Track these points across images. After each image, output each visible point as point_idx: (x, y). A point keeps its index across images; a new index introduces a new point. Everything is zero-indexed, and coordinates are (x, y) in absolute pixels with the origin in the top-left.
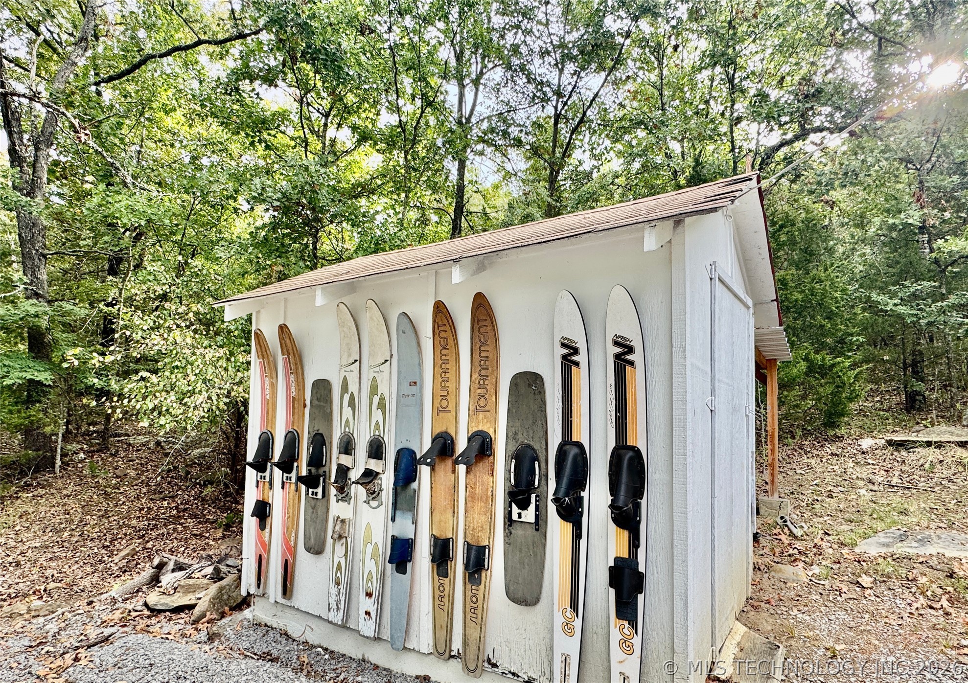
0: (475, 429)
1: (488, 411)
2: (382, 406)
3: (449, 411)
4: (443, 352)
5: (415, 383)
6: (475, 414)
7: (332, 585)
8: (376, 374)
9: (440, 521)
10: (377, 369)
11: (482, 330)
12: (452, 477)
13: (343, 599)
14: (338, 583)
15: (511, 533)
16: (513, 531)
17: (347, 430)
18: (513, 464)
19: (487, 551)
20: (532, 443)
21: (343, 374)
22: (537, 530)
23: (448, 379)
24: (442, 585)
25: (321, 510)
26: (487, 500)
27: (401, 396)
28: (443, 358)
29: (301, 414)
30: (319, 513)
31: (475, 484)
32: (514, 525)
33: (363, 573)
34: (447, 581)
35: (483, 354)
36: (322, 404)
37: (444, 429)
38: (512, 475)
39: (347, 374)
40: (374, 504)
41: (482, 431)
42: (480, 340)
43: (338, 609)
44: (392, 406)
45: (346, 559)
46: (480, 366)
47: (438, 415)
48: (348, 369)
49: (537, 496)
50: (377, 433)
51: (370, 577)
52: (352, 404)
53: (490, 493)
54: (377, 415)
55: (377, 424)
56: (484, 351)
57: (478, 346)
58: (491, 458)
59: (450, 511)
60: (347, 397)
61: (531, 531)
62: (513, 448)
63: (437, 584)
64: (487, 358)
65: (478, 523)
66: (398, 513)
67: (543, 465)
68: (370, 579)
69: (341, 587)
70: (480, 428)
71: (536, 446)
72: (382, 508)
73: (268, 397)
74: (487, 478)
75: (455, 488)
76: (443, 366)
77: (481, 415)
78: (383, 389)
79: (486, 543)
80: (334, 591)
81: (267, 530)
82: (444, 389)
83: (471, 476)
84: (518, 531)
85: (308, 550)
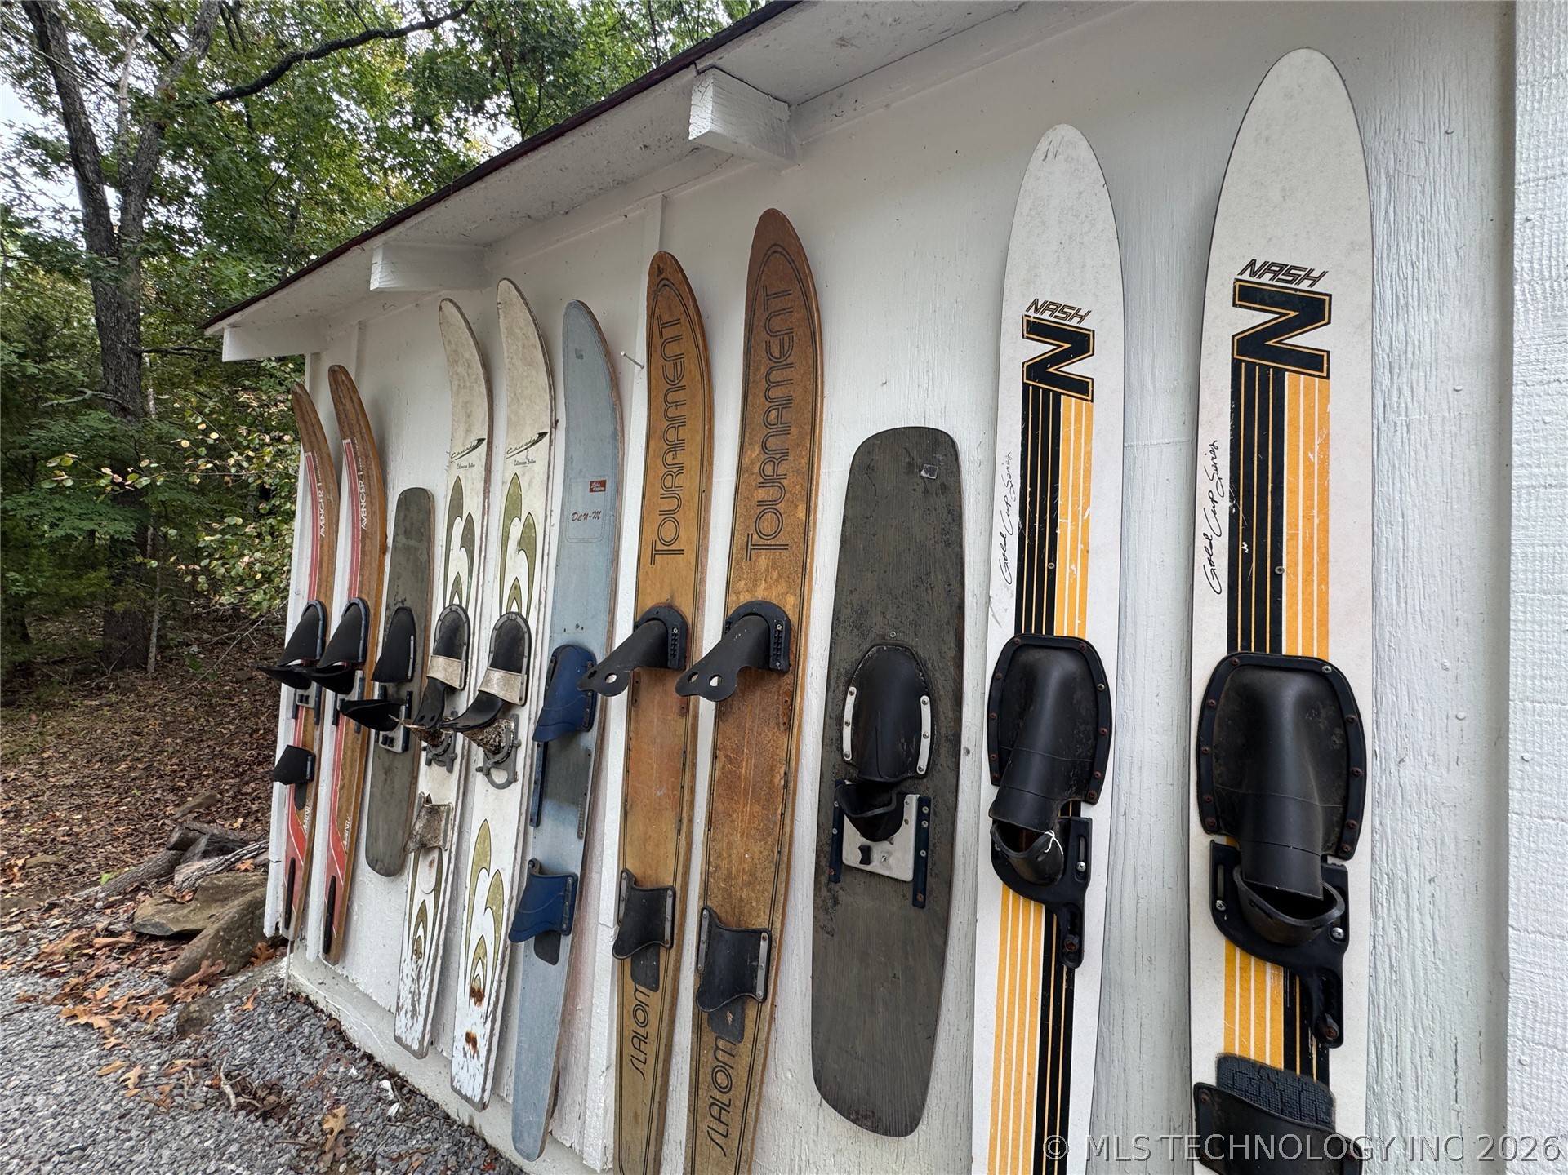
0: (745, 598)
1: (785, 547)
2: (527, 544)
3: (680, 552)
4: (672, 397)
5: (603, 483)
6: (748, 557)
7: (407, 954)
8: (519, 470)
9: (646, 839)
10: (521, 457)
11: (777, 324)
12: (680, 726)
13: (425, 991)
14: (417, 953)
15: (836, 902)
16: (843, 897)
17: (456, 601)
18: (850, 701)
19: (764, 945)
20: (910, 641)
21: (455, 473)
22: (919, 905)
23: (681, 466)
24: (641, 1007)
25: (400, 780)
26: (770, 799)
27: (570, 516)
28: (672, 412)
29: (375, 566)
30: (396, 785)
31: (738, 750)
32: (846, 879)
33: (468, 940)
34: (654, 999)
35: (775, 393)
36: (412, 542)
37: (664, 598)
38: (847, 732)
39: (462, 473)
40: (500, 777)
41: (763, 604)
42: (770, 354)
43: (414, 1013)
44: (549, 544)
45: (437, 898)
46: (767, 424)
47: (653, 562)
48: (464, 461)
49: (922, 802)
50: (515, 609)
51: (481, 951)
52: (468, 542)
53: (779, 780)
54: (518, 566)
55: (516, 587)
56: (778, 384)
57: (763, 370)
58: (788, 679)
59: (670, 816)
60: (459, 525)
61: (898, 907)
62: (852, 655)
63: (631, 1004)
64: (787, 402)
65: (742, 860)
66: (548, 807)
67: (946, 707)
68: (480, 957)
69: (423, 962)
70: (760, 594)
71: (926, 650)
72: (516, 788)
73: (322, 532)
74: (770, 734)
75: (686, 755)
76: (671, 436)
77: (763, 560)
78: (532, 503)
79: (761, 922)
80: (409, 968)
81: (308, 810)
82: (670, 493)
83: (729, 727)
84: (856, 900)
85: (373, 864)
